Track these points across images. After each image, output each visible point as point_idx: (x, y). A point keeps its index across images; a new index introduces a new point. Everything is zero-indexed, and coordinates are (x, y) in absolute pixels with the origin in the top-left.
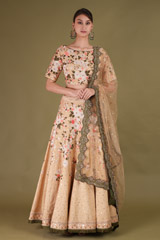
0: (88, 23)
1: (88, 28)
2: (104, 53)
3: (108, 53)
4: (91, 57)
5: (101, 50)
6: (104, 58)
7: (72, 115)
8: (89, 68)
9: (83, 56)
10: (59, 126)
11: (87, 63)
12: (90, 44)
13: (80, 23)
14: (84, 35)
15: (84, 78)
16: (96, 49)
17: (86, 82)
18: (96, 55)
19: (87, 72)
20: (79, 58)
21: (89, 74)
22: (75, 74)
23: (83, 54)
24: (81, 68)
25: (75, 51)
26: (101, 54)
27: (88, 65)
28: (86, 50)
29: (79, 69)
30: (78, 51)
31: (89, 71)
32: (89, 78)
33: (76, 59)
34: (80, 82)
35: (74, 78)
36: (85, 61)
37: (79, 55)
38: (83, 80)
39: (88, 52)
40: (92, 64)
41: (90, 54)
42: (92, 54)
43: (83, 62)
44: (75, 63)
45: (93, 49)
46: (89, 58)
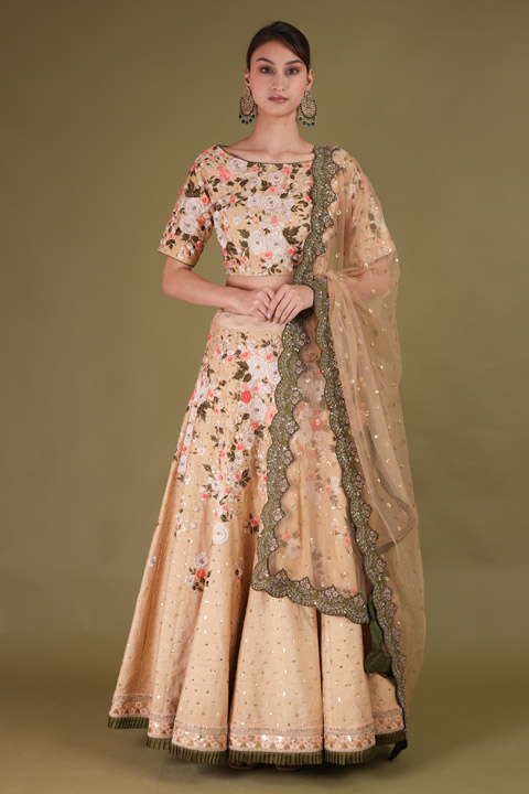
0: (291, 71)
1: (295, 87)
2: (351, 166)
3: (364, 166)
4: (303, 183)
5: (340, 157)
6: (352, 186)
7: (242, 373)
8: (295, 220)
9: (278, 179)
10: (202, 410)
11: (291, 201)
12: (303, 137)
13: (267, 70)
14: (281, 108)
15: (280, 251)
16: (324, 154)
17: (287, 266)
18: (322, 171)
19: (289, 234)
20: (265, 185)
21: (298, 237)
22: (250, 241)
23: (278, 173)
24: (269, 219)
25: (250, 164)
26: (339, 169)
27: (294, 209)
28: (287, 160)
29: (263, 225)
30: (261, 165)
31: (296, 230)
32: (299, 252)
33: (254, 190)
34: (269, 264)
35: (247, 254)
36: (283, 196)
37: (264, 176)
38: (276, 261)
39: (294, 165)
40: (306, 205)
41: (303, 171)
42: (308, 173)
43: (276, 199)
44: (249, 204)
45: (313, 155)
46: (296, 185)
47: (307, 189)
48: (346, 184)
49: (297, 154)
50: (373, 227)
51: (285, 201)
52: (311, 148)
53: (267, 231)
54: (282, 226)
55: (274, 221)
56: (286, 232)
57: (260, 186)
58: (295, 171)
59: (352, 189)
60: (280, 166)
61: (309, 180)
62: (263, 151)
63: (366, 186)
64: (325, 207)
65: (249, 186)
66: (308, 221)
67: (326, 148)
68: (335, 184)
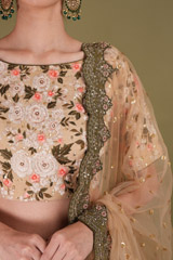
2: (123, 65)
3: (137, 66)
4: (73, 89)
5: (112, 56)
6: (125, 88)
8: (65, 137)
9: (44, 84)
11: (60, 112)
12: (70, 33)
15: (51, 174)
16: (93, 52)
17: (58, 190)
18: (94, 73)
19: (60, 153)
20: (30, 92)
21: (70, 156)
22: (13, 162)
23: (44, 77)
24: (35, 135)
25: (11, 67)
26: (113, 70)
27: (64, 122)
28: (54, 60)
29: (27, 143)
30: (24, 67)
31: (67, 149)
32: (72, 171)
33: (16, 99)
34: (36, 189)
35: (11, 177)
36: (51, 105)
37: (27, 81)
38: (44, 184)
39: (61, 66)
40: (78, 116)
41: (71, 73)
42: (78, 75)
43: (43, 110)
44: (10, 116)
45: (82, 54)
46: (65, 91)
47: (78, 95)
48: (121, 87)
49: (63, 53)
50: (145, 130)
51: (53, 111)
52: (78, 45)
53: (33, 150)
54: (50, 144)
55: (41, 138)
56: (56, 151)
57: (22, 93)
58: (63, 74)
59: (126, 91)
60: (45, 68)
61: (80, 84)
62: (26, 51)
63: (139, 87)
64: (100, 118)
65: (11, 93)
66: (83, 137)
67: (96, 46)
68: (109, 88)
